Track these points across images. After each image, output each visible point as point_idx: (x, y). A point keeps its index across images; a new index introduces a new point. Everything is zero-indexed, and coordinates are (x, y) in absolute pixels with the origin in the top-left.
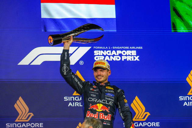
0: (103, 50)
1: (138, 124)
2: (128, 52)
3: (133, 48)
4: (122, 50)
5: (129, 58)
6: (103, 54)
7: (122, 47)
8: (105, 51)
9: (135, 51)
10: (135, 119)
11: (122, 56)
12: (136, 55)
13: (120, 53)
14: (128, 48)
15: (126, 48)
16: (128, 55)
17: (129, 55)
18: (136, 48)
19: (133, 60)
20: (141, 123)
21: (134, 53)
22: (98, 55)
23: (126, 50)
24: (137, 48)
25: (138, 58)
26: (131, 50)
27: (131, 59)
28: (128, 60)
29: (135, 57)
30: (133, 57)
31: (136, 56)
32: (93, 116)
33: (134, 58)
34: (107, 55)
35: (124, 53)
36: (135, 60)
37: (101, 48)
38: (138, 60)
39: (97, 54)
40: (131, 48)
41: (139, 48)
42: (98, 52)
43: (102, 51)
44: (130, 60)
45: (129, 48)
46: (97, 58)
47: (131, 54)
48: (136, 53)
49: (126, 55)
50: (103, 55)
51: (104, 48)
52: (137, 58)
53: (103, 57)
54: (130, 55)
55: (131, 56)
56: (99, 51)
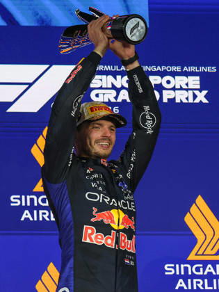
0: (114, 74)
3: (193, 69)
4: (162, 74)
6: (113, 85)
7: (164, 68)
8: (119, 77)
9: (198, 78)
11: (164, 91)
13: (158, 82)
14: (178, 69)
15: (173, 68)
18: (198, 69)
19: (191, 100)
21: (194, 82)
23: (174, 74)
24: (202, 69)
25: (206, 96)
26: (187, 74)
27: (187, 99)
28: (178, 101)
29: (196, 92)
31: (200, 90)
32: (103, 242)
34: (123, 88)
35: (168, 82)
36: (197, 101)
37: (108, 68)
38: (205, 101)
39: (99, 86)
40: (185, 69)
41: (208, 69)
42: (101, 80)
44: (185, 101)
45: (182, 69)
46: (97, 95)
48: (198, 82)
49: (174, 89)
50: (114, 87)
51: (116, 68)
55: (187, 90)
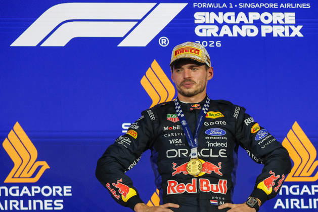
0: (217, 11)
1: (298, 190)
2: (277, 17)
3: (288, 5)
4: (262, 11)
5: (278, 31)
6: (215, 21)
7: (262, 5)
8: (221, 14)
9: (293, 14)
10: (293, 176)
12: (294, 22)
13: (257, 18)
14: (275, 6)
15: (271, 5)
16: (275, 22)
17: (278, 24)
18: (294, 6)
19: (287, 35)
20: (305, 187)
22: (204, 24)
23: (271, 11)
24: (297, 5)
26: (283, 11)
27: (284, 33)
28: (275, 35)
29: (291, 27)
30: (287, 27)
33: (291, 31)
35: (266, 18)
36: (293, 35)
37: (210, 5)
38: (300, 35)
40: (282, 6)
41: (303, 6)
42: (204, 16)
43: (213, 14)
44: (282, 35)
45: (279, 6)
47: (283, 20)
48: (294, 18)
49: (271, 24)
51: (218, 6)
52: (297, 32)
53: (216, 28)
54: (281, 22)
55: (284, 25)
56: (207, 14)
